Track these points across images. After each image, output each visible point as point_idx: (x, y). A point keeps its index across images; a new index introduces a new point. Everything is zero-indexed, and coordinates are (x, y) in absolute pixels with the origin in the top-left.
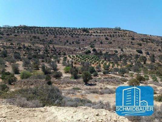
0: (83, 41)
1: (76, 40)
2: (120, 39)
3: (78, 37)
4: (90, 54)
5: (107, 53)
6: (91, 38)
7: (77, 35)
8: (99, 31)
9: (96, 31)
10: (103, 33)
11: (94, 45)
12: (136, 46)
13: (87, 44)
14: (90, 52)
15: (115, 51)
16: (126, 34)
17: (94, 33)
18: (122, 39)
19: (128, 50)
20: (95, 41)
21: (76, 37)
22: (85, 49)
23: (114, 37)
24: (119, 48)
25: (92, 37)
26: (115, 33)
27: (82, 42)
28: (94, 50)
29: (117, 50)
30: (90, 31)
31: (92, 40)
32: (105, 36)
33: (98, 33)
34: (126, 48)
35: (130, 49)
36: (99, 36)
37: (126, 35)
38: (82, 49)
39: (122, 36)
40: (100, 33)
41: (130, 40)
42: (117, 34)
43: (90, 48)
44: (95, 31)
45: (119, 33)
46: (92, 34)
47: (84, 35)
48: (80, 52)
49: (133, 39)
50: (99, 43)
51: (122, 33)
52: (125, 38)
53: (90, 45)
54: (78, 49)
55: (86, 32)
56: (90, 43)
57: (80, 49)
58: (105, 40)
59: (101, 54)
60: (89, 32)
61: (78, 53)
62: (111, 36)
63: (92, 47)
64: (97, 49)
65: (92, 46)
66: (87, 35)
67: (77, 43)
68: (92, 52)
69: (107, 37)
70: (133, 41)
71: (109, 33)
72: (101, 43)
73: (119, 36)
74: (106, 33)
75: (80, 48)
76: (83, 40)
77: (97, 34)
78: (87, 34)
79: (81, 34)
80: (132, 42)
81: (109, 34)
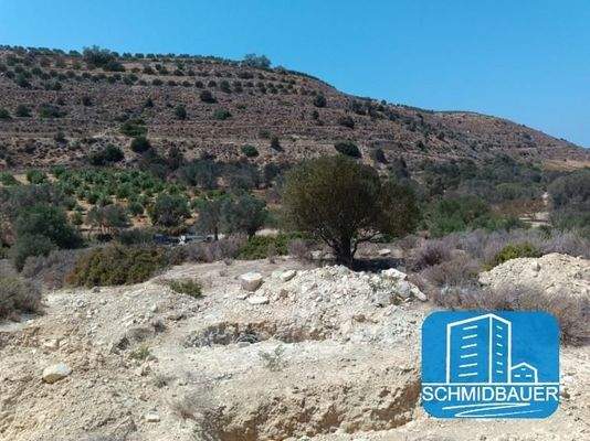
0: (82, 107)
1: (45, 101)
2: (267, 100)
3: (58, 87)
4: (118, 165)
5: (207, 157)
6: (131, 93)
7: (54, 80)
8: (171, 68)
9: (158, 67)
10: (191, 74)
11: (141, 122)
12: (333, 129)
13: (104, 119)
14: (117, 155)
15: (243, 150)
16: (294, 83)
17: (148, 71)
18: (275, 102)
19: (300, 143)
20: (150, 104)
21: (48, 88)
22: (92, 141)
23: (239, 90)
24: (264, 135)
25: (136, 88)
26: (246, 76)
27: (76, 112)
28: (142, 147)
29: (256, 144)
30: (129, 66)
31: (136, 102)
32: (199, 85)
33: (165, 72)
34: (294, 136)
35: (312, 143)
36: (172, 84)
37: (290, 87)
38: (72, 141)
39: (274, 91)
40: (178, 74)
41: (310, 107)
42: (255, 82)
43: (122, 137)
44: (152, 65)
45: (262, 77)
46: (135, 79)
47: (95, 79)
48: (63, 160)
49: (321, 103)
50: (168, 114)
51: (273, 79)
52: (287, 98)
53: (119, 125)
54: (49, 141)
55: (106, 69)
56: (120, 114)
57: (65, 142)
58: (197, 101)
59: (176, 161)
60: (123, 70)
61: (47, 160)
62: (225, 88)
63: (128, 131)
64: (154, 139)
65: (130, 128)
66: (112, 81)
67: (46, 114)
68: (129, 156)
69: (207, 89)
70: (321, 111)
71: (218, 75)
72: (182, 115)
73: (264, 91)
74: (205, 75)
75: (61, 140)
76: (87, 102)
77: (161, 77)
78: (109, 74)
79: (80, 74)
80: (316, 115)
81: (217, 80)
